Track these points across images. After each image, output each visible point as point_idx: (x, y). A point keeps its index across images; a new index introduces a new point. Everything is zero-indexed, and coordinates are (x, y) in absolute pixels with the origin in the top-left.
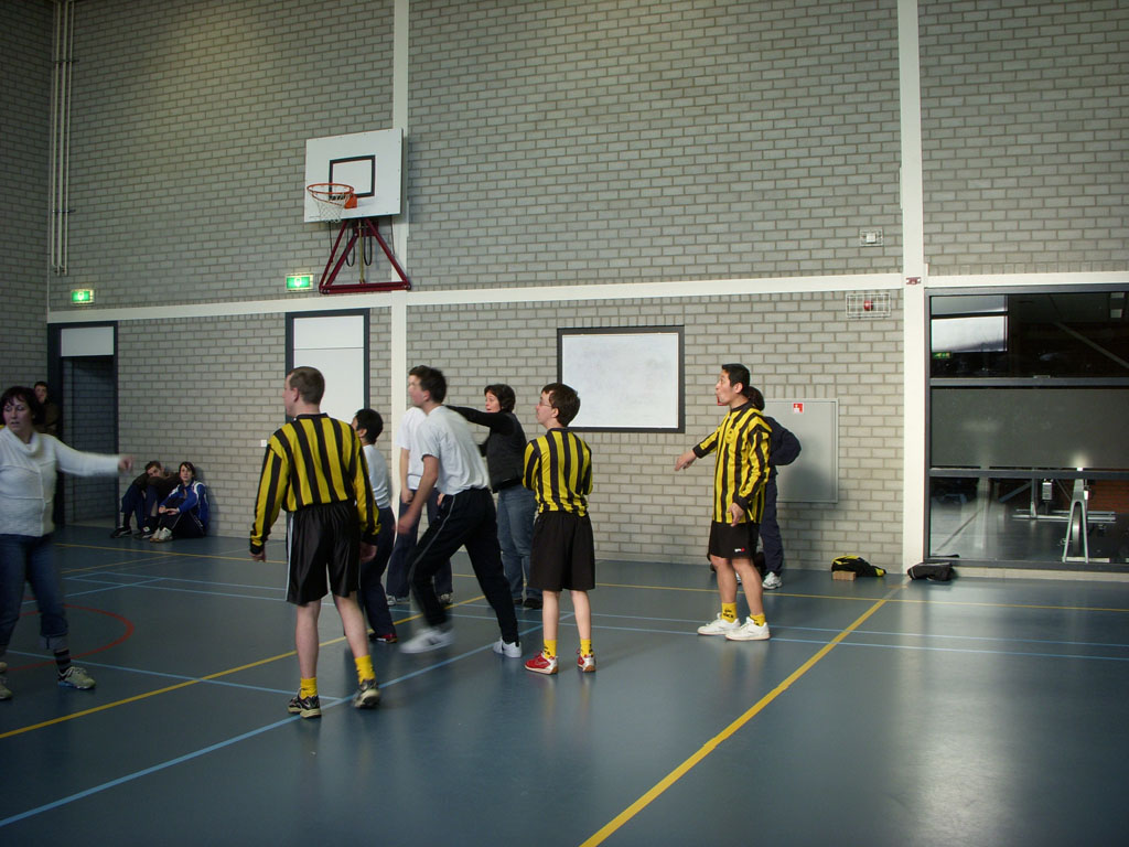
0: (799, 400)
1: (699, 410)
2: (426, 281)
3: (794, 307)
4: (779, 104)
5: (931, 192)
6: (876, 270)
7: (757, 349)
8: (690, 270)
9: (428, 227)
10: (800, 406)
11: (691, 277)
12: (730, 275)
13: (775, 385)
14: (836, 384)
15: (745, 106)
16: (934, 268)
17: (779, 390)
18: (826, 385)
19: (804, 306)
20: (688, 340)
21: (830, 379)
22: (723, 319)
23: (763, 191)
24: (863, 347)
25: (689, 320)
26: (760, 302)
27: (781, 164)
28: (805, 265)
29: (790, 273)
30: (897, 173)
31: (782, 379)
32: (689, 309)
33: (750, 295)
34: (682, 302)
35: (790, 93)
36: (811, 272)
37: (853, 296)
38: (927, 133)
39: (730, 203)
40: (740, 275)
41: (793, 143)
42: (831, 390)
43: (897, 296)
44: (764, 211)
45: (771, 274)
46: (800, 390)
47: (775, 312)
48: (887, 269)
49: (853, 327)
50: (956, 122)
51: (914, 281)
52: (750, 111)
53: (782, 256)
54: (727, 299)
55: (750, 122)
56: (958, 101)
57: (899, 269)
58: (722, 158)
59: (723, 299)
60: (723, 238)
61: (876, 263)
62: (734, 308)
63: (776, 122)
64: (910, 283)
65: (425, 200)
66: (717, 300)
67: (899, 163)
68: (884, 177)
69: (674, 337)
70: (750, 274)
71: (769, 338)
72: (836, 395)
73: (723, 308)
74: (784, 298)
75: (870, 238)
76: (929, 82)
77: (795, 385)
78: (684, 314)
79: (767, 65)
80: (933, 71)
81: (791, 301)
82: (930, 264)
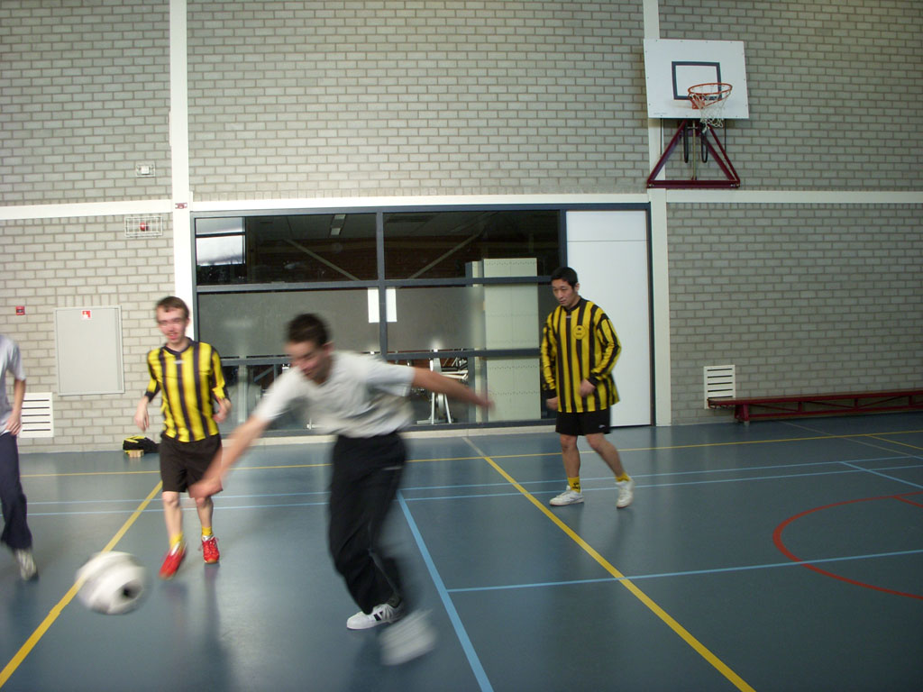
0: (87, 308)
3: (80, 229)
4: (67, 55)
5: (195, 132)
6: (150, 197)
7: (50, 265)
10: (88, 313)
12: (23, 202)
13: (66, 296)
14: (118, 293)
15: (36, 56)
16: (198, 195)
17: (70, 300)
18: (109, 294)
19: (89, 228)
21: (113, 289)
22: (19, 240)
23: (53, 130)
24: (141, 262)
26: (51, 224)
27: (68, 107)
28: (90, 193)
29: (77, 200)
30: (166, 116)
31: (71, 291)
33: (42, 219)
35: (76, 46)
36: (95, 199)
37: (131, 219)
38: (193, 84)
39: (23, 139)
40: (33, 202)
41: (78, 89)
42: (114, 298)
43: (166, 219)
44: (53, 147)
45: (59, 201)
46: (87, 299)
47: (64, 233)
48: (159, 196)
49: (131, 245)
50: (216, 76)
51: (181, 206)
52: (42, 59)
53: (69, 185)
54: (22, 222)
55: (41, 69)
56: (217, 58)
57: (169, 196)
58: (16, 100)
59: (18, 223)
60: (17, 170)
61: (150, 191)
62: (28, 230)
63: (64, 70)
64: (178, 207)
66: (12, 223)
67: (169, 107)
68: (156, 120)
70: (42, 201)
71: (59, 256)
72: (119, 302)
73: (19, 231)
74: (72, 221)
75: (145, 170)
76: (195, 42)
77: (83, 295)
79: (57, 20)
80: (198, 33)
81: (78, 223)
82: (194, 192)
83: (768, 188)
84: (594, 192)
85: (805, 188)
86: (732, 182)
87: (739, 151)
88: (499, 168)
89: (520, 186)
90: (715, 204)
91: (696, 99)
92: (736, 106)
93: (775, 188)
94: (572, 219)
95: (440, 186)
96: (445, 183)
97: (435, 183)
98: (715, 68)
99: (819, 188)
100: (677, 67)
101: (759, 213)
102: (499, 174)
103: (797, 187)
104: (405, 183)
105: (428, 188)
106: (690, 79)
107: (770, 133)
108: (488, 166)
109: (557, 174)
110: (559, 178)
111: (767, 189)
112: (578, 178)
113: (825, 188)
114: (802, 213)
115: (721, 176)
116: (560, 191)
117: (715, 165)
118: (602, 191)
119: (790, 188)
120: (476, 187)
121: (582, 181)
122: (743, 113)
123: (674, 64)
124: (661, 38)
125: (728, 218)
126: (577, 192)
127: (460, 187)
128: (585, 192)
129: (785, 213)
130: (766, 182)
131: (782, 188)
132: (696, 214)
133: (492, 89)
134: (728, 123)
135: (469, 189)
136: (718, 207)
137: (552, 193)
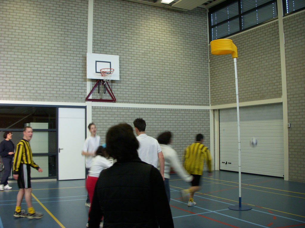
83: (125, 102)
84: (68, 102)
85: (137, 103)
86: (113, 100)
87: (116, 90)
88: (37, 93)
89: (43, 99)
90: (108, 107)
91: (103, 73)
92: (115, 76)
93: (127, 102)
94: (60, 110)
95: (17, 98)
96: (18, 96)
97: (15, 96)
98: (109, 63)
99: (141, 103)
100: (97, 62)
101: (122, 110)
102: (37, 94)
103: (134, 103)
104: (4, 96)
105: (12, 98)
106: (101, 67)
107: (126, 85)
108: (33, 91)
109: (56, 95)
110: (56, 97)
111: (125, 103)
112: (63, 97)
113: (143, 103)
114: (136, 111)
115: (110, 98)
116: (57, 101)
117: (108, 94)
118: (71, 102)
119: (132, 103)
120: (29, 98)
121: (64, 98)
122: (117, 78)
123: (96, 61)
124: (93, 53)
125: (112, 112)
126: (62, 102)
127: (23, 98)
128: (65, 102)
129: (130, 111)
130: (124, 101)
131: (130, 102)
132: (101, 110)
133: (36, 66)
134: (113, 81)
135: (26, 99)
136: (109, 108)
137: (54, 101)
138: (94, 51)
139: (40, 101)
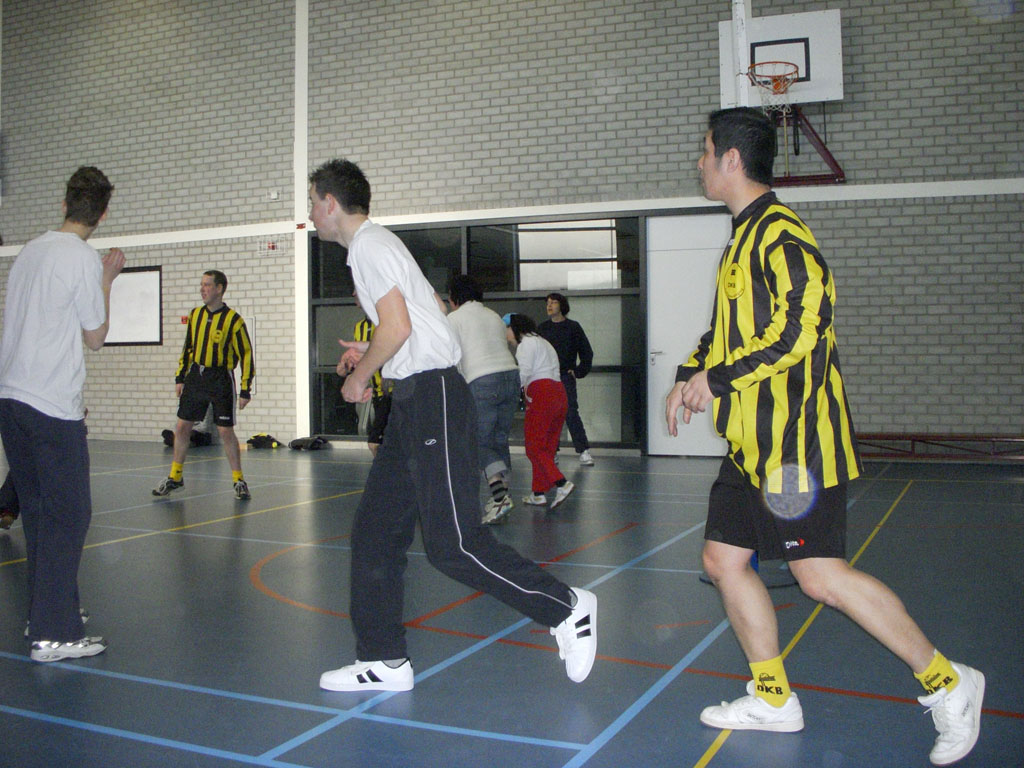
1: (172, 328)
2: (11, 239)
3: (227, 249)
4: (221, 98)
5: (313, 159)
6: (278, 219)
8: (166, 224)
9: (13, 198)
11: (166, 229)
12: (189, 227)
14: (253, 306)
15: (200, 101)
18: (248, 306)
19: (234, 248)
20: (164, 276)
21: (250, 302)
23: (210, 164)
24: (270, 277)
25: (165, 261)
28: (236, 217)
29: (225, 224)
30: (292, 145)
32: (165, 253)
34: (160, 248)
35: (228, 90)
36: (238, 223)
37: (260, 239)
38: (312, 114)
42: (251, 309)
43: (289, 239)
45: (213, 225)
47: (216, 253)
48: (285, 218)
49: (264, 262)
50: (330, 106)
51: (301, 226)
53: (220, 211)
56: (331, 90)
57: (292, 217)
61: (279, 214)
64: (299, 228)
65: (10, 178)
67: (293, 138)
68: (284, 150)
69: (156, 274)
70: (201, 226)
72: (254, 313)
73: (185, 251)
75: (274, 196)
76: (314, 77)
78: (162, 257)
79: (214, 69)
80: (317, 68)
81: (226, 244)
83: (885, 180)
84: (675, 195)
85: (936, 178)
86: (837, 176)
87: (844, 140)
88: (577, 177)
89: (597, 193)
90: (817, 203)
91: (779, 83)
92: (827, 84)
93: (895, 180)
94: (655, 226)
95: (520, 198)
96: (524, 194)
97: (514, 195)
99: (955, 177)
101: (874, 212)
102: (577, 182)
103: (924, 178)
104: (488, 196)
106: (780, 60)
107: (889, 114)
108: (566, 174)
109: (637, 178)
110: (637, 183)
111: (885, 183)
112: (658, 182)
113: (965, 177)
114: (930, 210)
115: (826, 169)
116: (639, 196)
117: (818, 157)
119: (914, 179)
120: (553, 197)
121: (662, 185)
122: (836, 93)
124: (731, 19)
125: (833, 219)
126: (657, 197)
127: (539, 197)
128: (666, 196)
129: (908, 211)
130: (883, 173)
131: (904, 179)
133: (572, 94)
134: (823, 107)
136: (821, 206)
137: (631, 199)
138: (757, 11)
139: (587, 201)
